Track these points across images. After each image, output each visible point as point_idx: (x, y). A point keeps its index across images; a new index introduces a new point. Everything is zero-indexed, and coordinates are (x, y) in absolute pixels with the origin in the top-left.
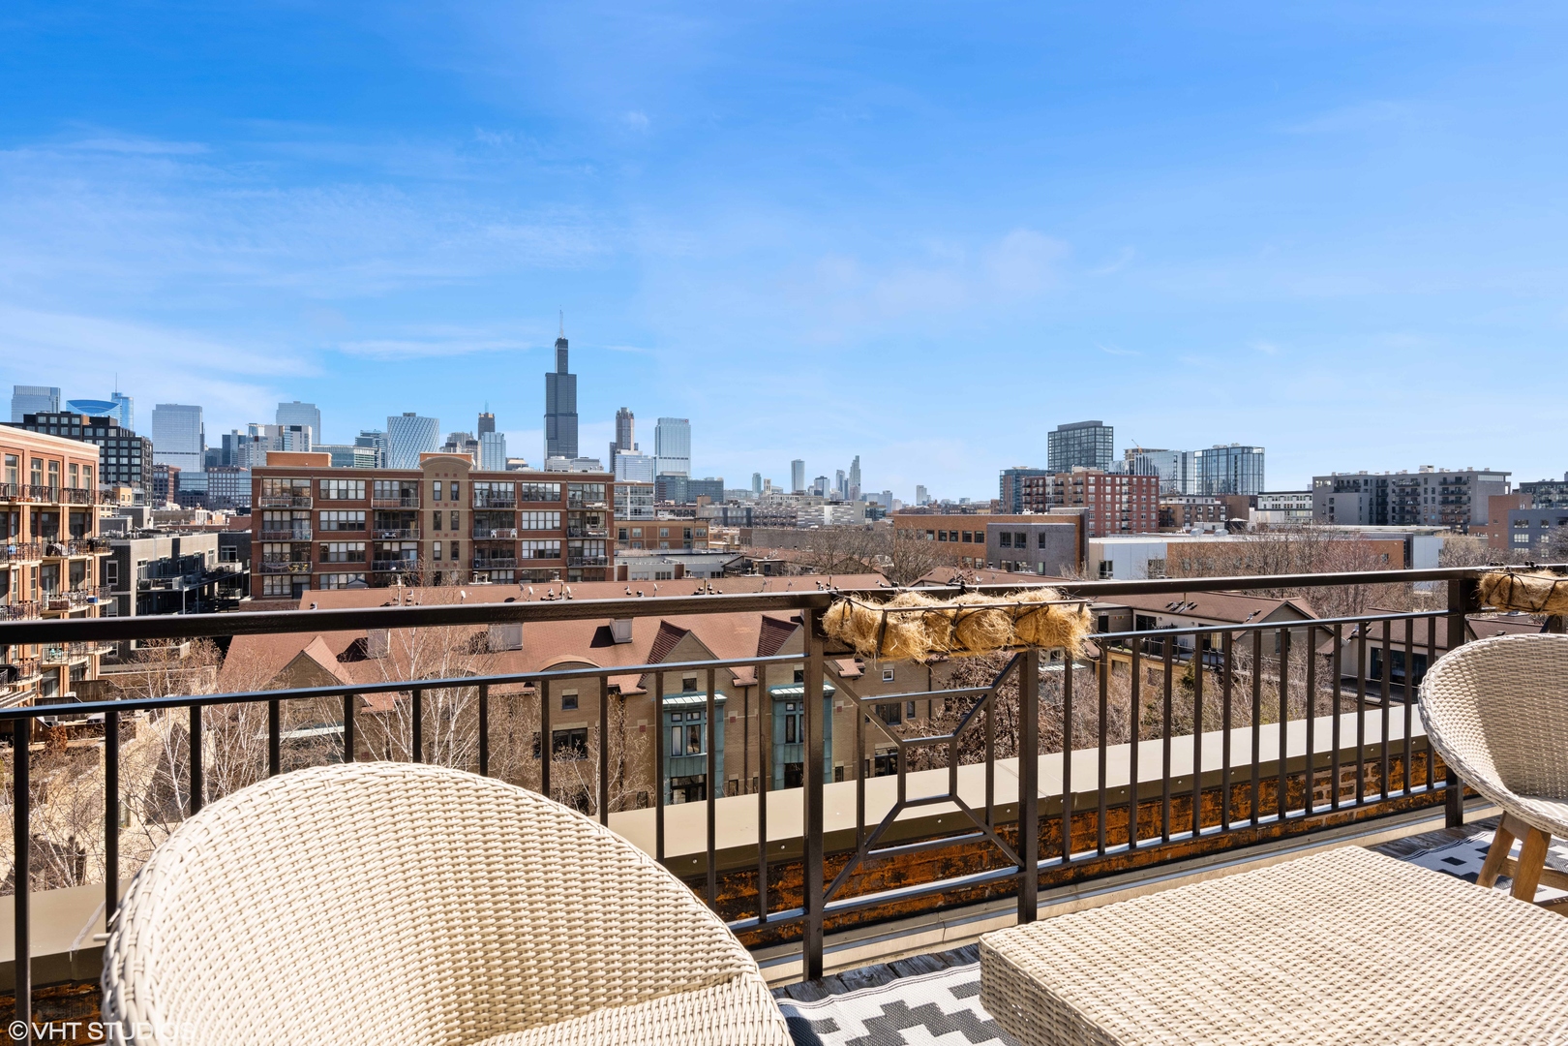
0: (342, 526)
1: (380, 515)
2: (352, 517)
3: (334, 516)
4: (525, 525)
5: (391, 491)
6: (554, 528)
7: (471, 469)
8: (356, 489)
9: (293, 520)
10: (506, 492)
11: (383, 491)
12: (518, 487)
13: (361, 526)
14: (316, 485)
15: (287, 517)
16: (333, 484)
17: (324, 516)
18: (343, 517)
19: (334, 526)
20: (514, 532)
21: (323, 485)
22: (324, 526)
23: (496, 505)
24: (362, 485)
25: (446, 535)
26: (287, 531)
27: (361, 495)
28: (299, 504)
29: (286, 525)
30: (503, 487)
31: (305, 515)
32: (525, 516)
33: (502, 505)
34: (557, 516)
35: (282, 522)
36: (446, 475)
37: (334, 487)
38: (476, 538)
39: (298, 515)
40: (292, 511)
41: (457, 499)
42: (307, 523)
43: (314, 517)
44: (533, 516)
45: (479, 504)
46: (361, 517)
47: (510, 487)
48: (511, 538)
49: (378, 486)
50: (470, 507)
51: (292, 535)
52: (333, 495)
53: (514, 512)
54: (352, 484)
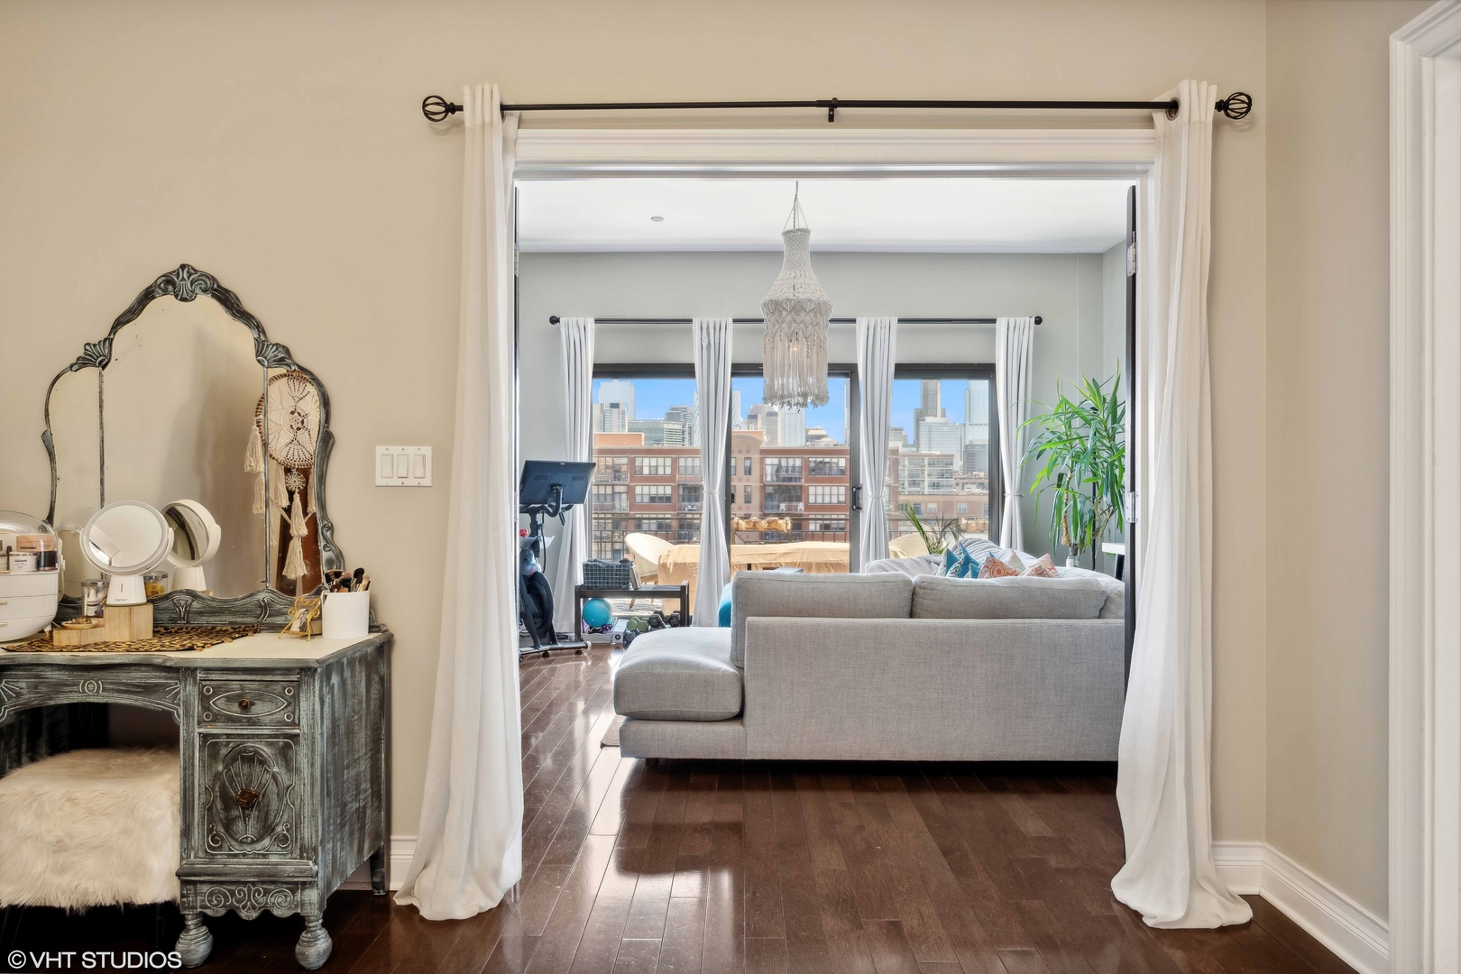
0: (653, 499)
1: (684, 489)
2: (661, 491)
3: (646, 490)
4: (812, 500)
5: (693, 467)
6: (839, 502)
7: (764, 446)
8: (664, 465)
9: (614, 493)
10: (794, 467)
11: (686, 467)
12: (806, 462)
13: (668, 499)
14: (632, 461)
15: (609, 490)
16: (646, 461)
17: (638, 490)
18: (653, 491)
19: (646, 499)
20: (801, 506)
21: (638, 462)
22: (638, 499)
23: (784, 480)
24: (668, 461)
25: (740, 508)
26: (609, 503)
27: (668, 471)
28: (619, 480)
29: (609, 498)
30: (791, 462)
31: (622, 489)
32: (812, 490)
33: (790, 479)
34: (842, 490)
35: (605, 495)
36: (740, 451)
37: (646, 464)
38: (766, 512)
39: (617, 489)
40: (613, 486)
41: (750, 473)
42: (624, 496)
43: (630, 492)
44: (820, 490)
45: (769, 478)
46: (668, 491)
47: (798, 462)
48: (799, 512)
49: (682, 462)
50: (761, 481)
51: (614, 507)
52: (646, 471)
53: (801, 486)
54: (661, 461)
